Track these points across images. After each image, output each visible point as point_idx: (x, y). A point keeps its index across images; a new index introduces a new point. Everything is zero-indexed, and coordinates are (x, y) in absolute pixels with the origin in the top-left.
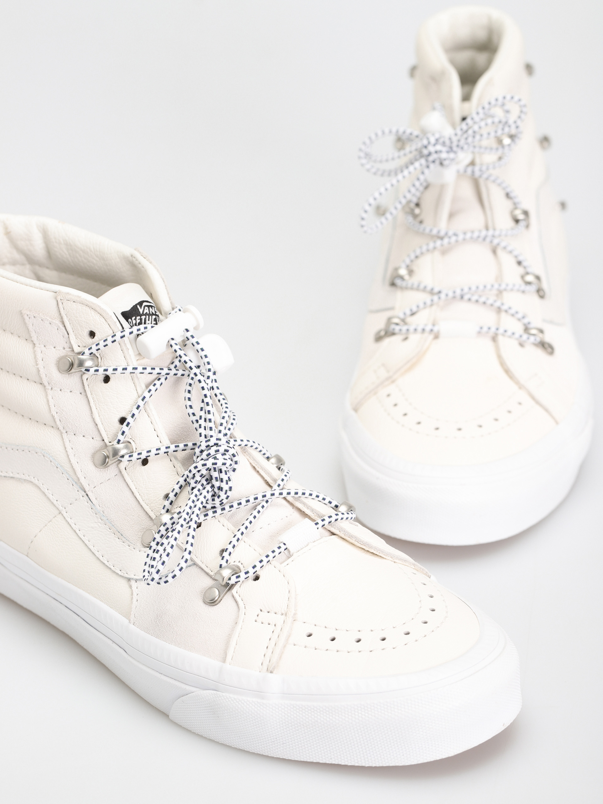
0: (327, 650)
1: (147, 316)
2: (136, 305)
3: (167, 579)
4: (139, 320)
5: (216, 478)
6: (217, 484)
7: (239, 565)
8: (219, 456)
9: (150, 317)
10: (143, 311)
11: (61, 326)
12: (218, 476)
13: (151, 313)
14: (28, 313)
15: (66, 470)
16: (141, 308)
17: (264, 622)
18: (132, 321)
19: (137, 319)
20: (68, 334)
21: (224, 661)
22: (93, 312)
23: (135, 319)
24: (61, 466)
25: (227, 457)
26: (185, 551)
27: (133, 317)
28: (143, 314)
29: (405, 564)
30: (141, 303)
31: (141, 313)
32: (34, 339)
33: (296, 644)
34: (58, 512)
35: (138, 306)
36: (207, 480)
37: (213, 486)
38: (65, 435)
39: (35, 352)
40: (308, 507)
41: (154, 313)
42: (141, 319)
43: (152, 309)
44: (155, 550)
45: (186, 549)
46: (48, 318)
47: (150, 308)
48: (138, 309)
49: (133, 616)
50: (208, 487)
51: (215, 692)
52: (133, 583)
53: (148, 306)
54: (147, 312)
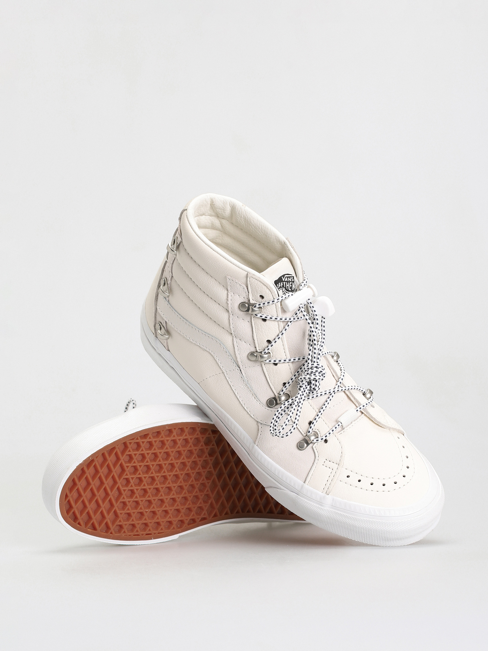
0: (356, 487)
1: (287, 283)
2: (281, 276)
3: (283, 436)
4: (282, 284)
5: (314, 384)
6: (313, 387)
7: (318, 431)
8: (317, 374)
9: (289, 283)
10: (285, 280)
11: (246, 288)
12: (314, 383)
13: (289, 281)
14: (230, 278)
15: (231, 355)
16: (284, 278)
17: (327, 466)
18: (279, 285)
19: (281, 284)
20: (248, 293)
21: (304, 482)
22: (265, 287)
23: (280, 284)
24: (229, 352)
25: (320, 374)
26: (289, 415)
27: (279, 283)
28: (284, 281)
29: (394, 430)
30: (283, 276)
31: (283, 281)
32: (229, 289)
33: (341, 481)
34: (222, 372)
35: (282, 277)
36: (308, 383)
37: (311, 387)
38: (235, 339)
39: (228, 295)
40: (353, 396)
41: (291, 281)
42: (283, 284)
43: (290, 279)
44: (277, 417)
45: (289, 414)
46: (239, 283)
47: (288, 278)
48: (282, 279)
49: (258, 442)
50: (308, 387)
51: (297, 495)
52: (259, 424)
53: (287, 277)
54: (286, 281)
